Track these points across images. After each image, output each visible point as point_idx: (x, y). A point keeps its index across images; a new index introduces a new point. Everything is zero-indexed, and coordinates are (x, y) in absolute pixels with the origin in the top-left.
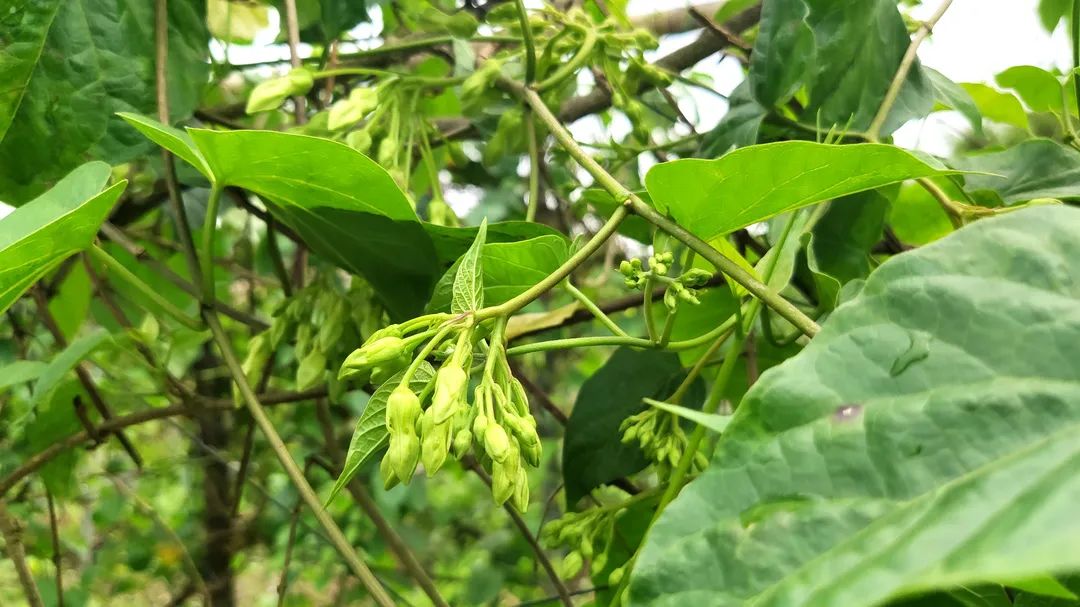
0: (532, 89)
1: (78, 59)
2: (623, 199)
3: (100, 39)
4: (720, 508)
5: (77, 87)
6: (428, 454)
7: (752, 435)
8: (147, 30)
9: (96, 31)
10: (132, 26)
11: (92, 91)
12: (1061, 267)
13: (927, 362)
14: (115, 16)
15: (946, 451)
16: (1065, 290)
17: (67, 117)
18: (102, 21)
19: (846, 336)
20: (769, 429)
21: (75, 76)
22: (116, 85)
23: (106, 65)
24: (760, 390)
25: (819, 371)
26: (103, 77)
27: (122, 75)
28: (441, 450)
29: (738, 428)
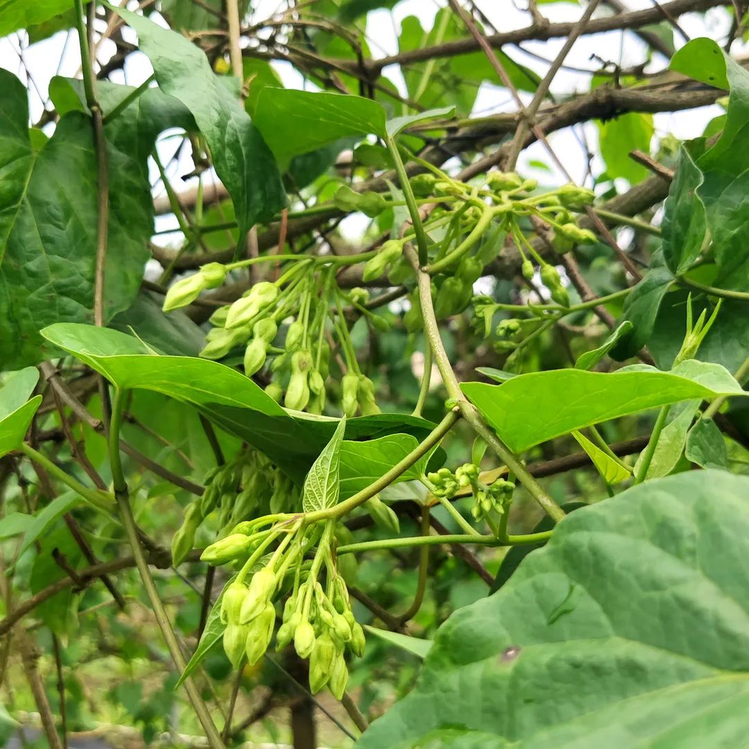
0: (425, 272)
1: (32, 265)
2: (452, 406)
3: (49, 246)
4: (410, 728)
5: (31, 290)
6: (250, 645)
7: (442, 666)
8: (91, 232)
9: (46, 240)
10: (78, 231)
11: (44, 293)
12: (692, 537)
13: (573, 615)
14: (61, 224)
15: (551, 703)
16: (689, 559)
17: (25, 316)
18: (51, 230)
19: (529, 581)
20: (455, 662)
21: (30, 281)
22: (65, 286)
23: (55, 269)
24: (449, 628)
25: (502, 613)
26: (53, 279)
27: (69, 276)
28: (261, 642)
29: (434, 658)
